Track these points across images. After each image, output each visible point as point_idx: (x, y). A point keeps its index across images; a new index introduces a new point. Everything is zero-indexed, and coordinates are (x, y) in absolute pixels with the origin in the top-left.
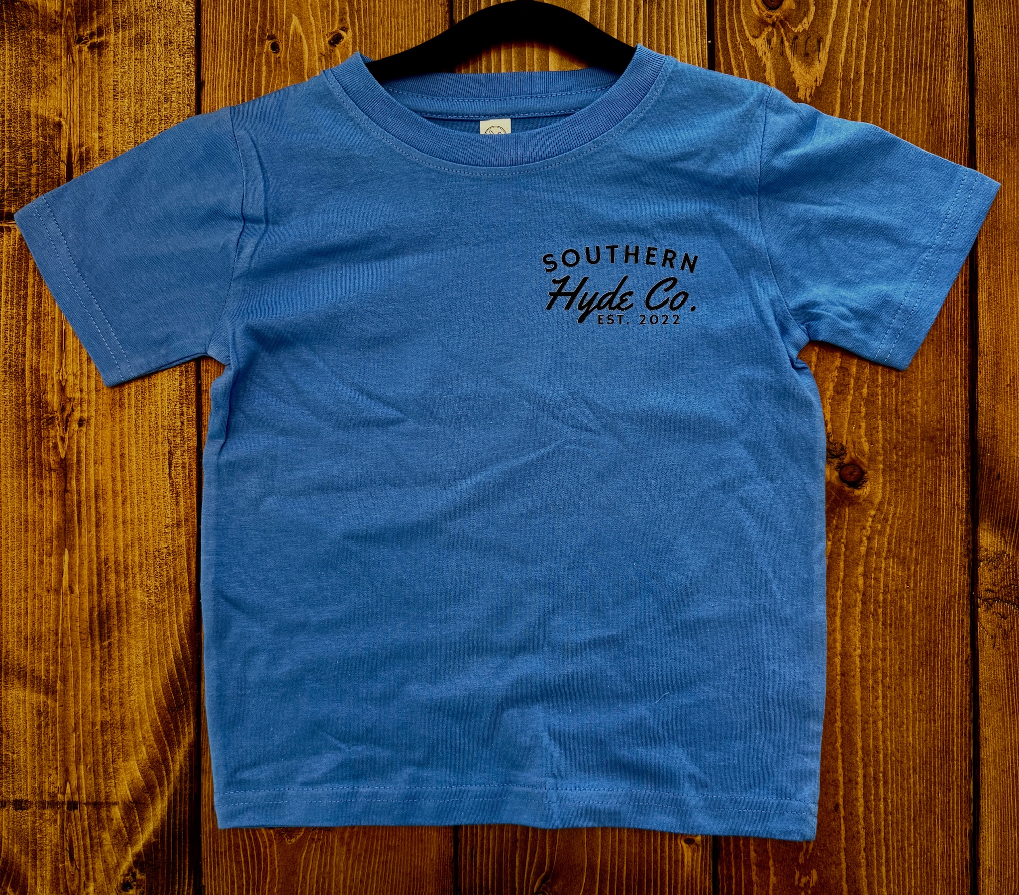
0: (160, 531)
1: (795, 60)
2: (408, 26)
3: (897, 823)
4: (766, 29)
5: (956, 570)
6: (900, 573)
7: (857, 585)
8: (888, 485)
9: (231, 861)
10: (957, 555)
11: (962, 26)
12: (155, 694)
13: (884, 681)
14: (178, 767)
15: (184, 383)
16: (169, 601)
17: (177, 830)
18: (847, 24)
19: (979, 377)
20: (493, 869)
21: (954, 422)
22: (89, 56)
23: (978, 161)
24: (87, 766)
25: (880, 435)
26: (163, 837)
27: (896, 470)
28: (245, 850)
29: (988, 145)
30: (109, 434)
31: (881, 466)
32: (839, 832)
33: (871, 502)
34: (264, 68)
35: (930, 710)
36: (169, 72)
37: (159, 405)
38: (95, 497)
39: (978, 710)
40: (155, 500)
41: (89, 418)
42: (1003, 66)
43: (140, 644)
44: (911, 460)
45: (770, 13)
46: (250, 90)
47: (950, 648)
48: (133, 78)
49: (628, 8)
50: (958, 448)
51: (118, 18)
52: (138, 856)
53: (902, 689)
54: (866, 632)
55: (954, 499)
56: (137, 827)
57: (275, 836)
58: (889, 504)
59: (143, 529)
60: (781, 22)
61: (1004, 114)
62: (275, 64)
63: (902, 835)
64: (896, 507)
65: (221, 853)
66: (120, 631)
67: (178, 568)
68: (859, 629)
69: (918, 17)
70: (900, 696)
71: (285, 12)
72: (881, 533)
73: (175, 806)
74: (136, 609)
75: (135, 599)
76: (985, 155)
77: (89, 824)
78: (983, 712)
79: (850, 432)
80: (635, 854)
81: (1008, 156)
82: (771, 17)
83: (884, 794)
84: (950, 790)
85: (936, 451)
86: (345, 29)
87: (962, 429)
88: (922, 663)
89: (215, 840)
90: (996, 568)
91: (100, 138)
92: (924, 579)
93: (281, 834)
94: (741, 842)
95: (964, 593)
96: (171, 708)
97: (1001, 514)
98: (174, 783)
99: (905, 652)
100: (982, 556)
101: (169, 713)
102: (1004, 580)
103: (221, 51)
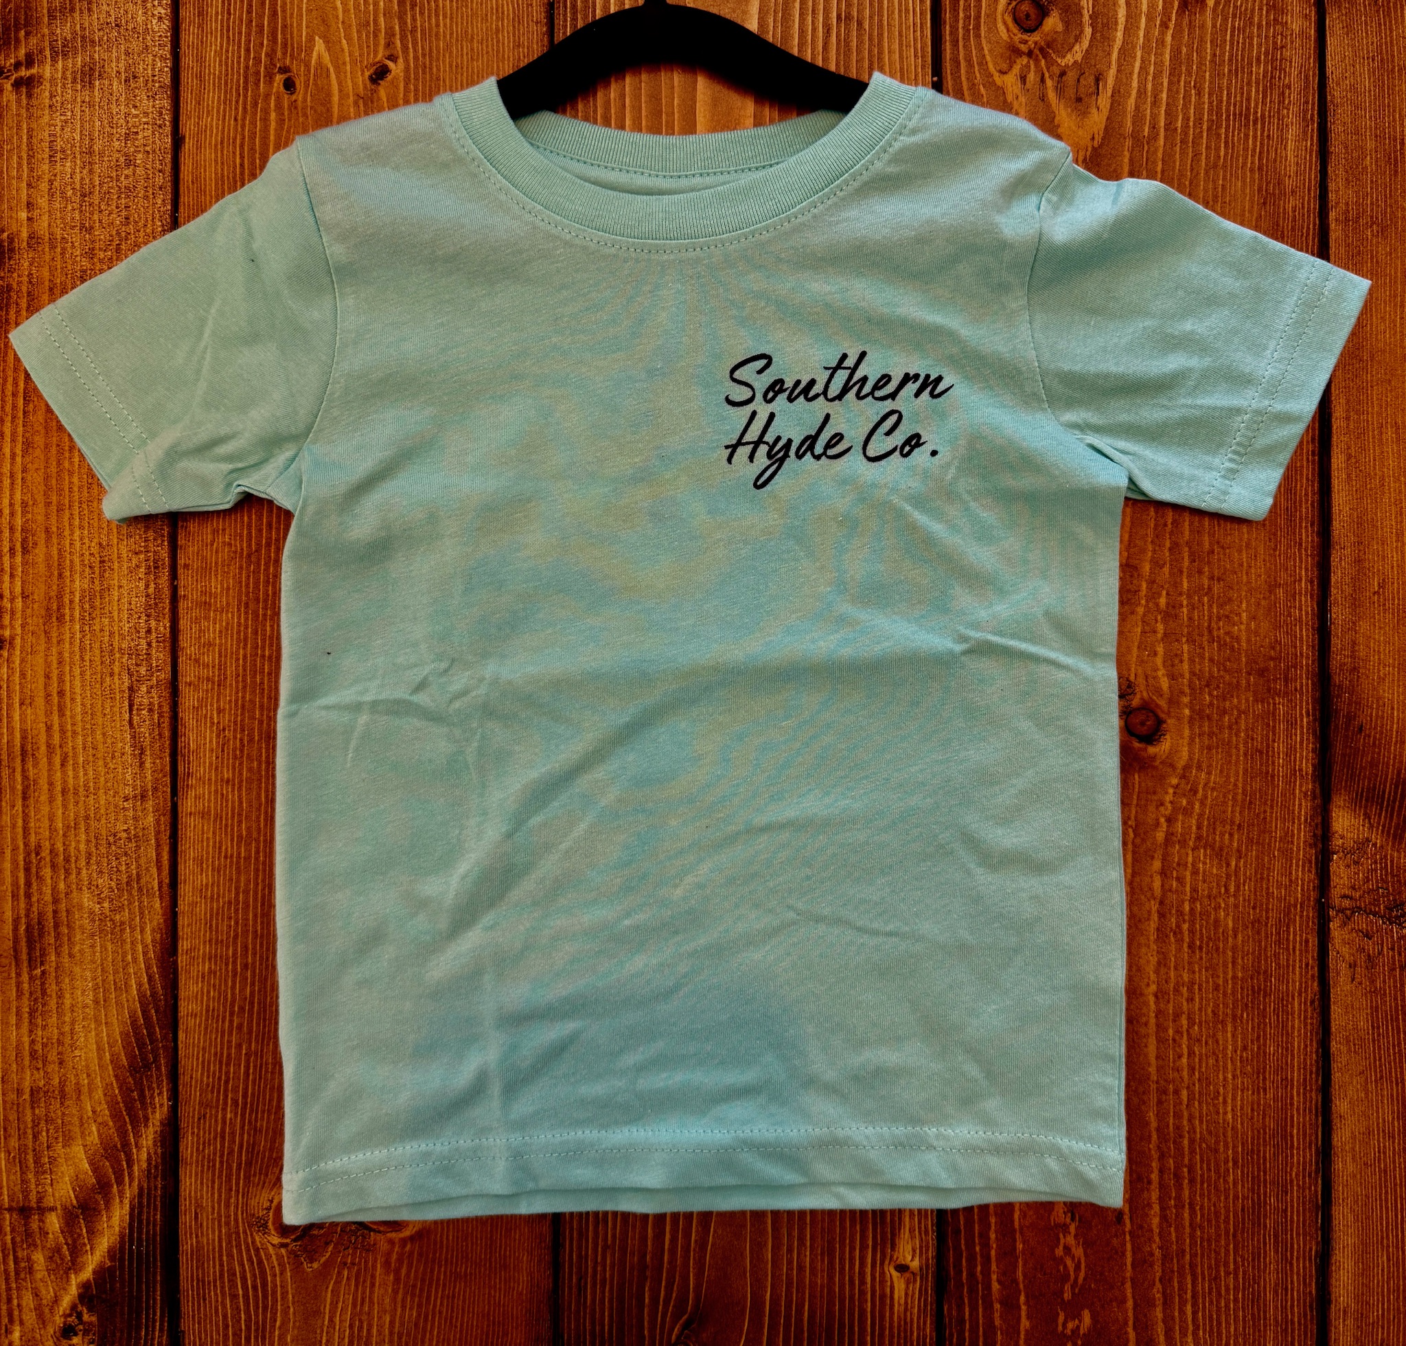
0: (116, 806)
1: (1062, 106)
2: (487, 53)
3: (1209, 1240)
4: (1018, 61)
5: (1297, 866)
6: (1215, 871)
7: (1151, 889)
8: (1197, 740)
9: (223, 1294)
10: (1299, 844)
11: (1310, 57)
12: (111, 1047)
13: (1191, 1031)
14: (144, 1156)
15: (152, 585)
16: (130, 909)
18: (1139, 54)
19: (1333, 580)
20: (611, 1308)
21: (1296, 647)
22: (13, 97)
24: (10, 1154)
25: (1186, 666)
26: (122, 1260)
27: (1209, 718)
28: (244, 1279)
29: (1347, 235)
30: (41, 661)
31: (1187, 712)
32: (1124, 1254)
33: (1172, 766)
34: (273, 115)
35: (1258, 1073)
36: (132, 121)
37: (116, 618)
38: (22, 755)
39: (1330, 1074)
40: (108, 760)
41: (12, 638)
42: (1371, 117)
43: (88, 974)
44: (1231, 702)
45: (1025, 37)
46: (252, 149)
47: (1288, 982)
48: (78, 131)
49: (814, 29)
50: (1301, 687)
51: (57, 41)
52: (85, 1286)
53: (1217, 1042)
54: (1165, 958)
55: (1295, 761)
56: (85, 1244)
57: (288, 1258)
58: (1199, 768)
59: (92, 802)
60: (1041, 49)
61: (1371, 188)
62: (290, 109)
63: (1216, 1259)
64: (1209, 773)
65: (209, 1283)
66: (58, 954)
67: (143, 861)
68: (1155, 953)
69: (1244, 43)
70: (1214, 1053)
71: (304, 34)
72: (1187, 812)
73: (140, 1213)
74: (82, 921)
75: (80, 907)
76: (1342, 250)
77: (13, 1239)
78: (1336, 1076)
79: (1141, 662)
80: (822, 1286)
81: (1377, 252)
82: (1026, 42)
83: (1190, 1198)
84: (1287, 1192)
85: (1269, 690)
86: (393, 58)
87: (1307, 658)
88: (1247, 1005)
89: (200, 1265)
90: (1356, 863)
91: (29, 219)
92: (1250, 880)
93: (298, 1256)
94: (979, 1268)
95: (1309, 900)
96: (133, 1069)
97: (1363, 784)
98: (139, 1180)
99: (1221, 988)
100: (1336, 845)
101: (131, 1075)
102: (1368, 881)
103: (209, 91)
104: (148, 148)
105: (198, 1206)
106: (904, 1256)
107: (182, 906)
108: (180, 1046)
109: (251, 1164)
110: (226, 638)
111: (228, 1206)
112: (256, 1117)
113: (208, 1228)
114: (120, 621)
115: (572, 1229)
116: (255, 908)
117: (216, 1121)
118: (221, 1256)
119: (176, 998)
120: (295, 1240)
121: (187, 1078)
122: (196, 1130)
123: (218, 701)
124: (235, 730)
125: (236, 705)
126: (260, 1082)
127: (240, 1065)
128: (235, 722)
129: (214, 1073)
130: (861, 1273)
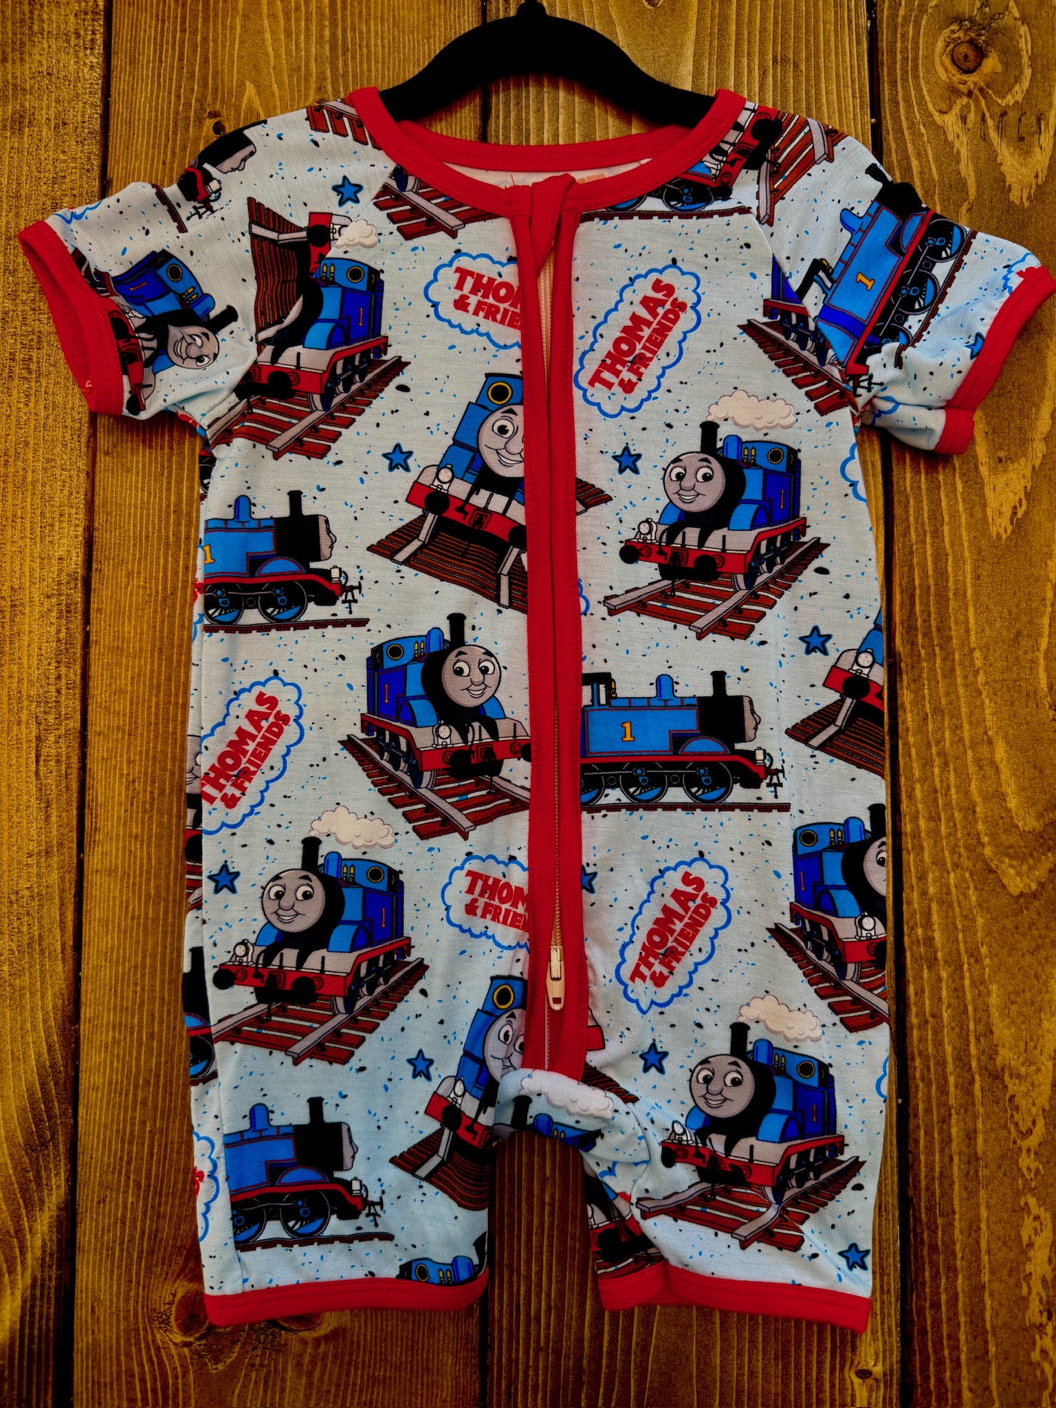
0: (19, 863)
1: (1004, 146)
4: (957, 101)
9: (120, 1397)
12: (6, 1122)
14: (38, 1243)
15: (64, 630)
16: (30, 973)
17: (35, 1346)
26: (11, 1358)
28: (143, 1380)
36: (60, 166)
37: (25, 664)
40: (13, 813)
45: (964, 77)
49: (750, 71)
57: (192, 1358)
60: (981, 90)
65: (105, 1385)
67: (45, 922)
71: (235, 79)
73: (33, 1307)
82: (965, 83)
89: (96, 1365)
93: (201, 1357)
94: (948, 1374)
96: (29, 1148)
98: (33, 1270)
101: (27, 1154)
103: (138, 136)
104: (75, 192)
105: (96, 1299)
106: (866, 1361)
107: (86, 971)
108: (80, 1122)
109: (153, 1252)
110: (138, 685)
111: (127, 1300)
112: (160, 1202)
113: (105, 1323)
114: (30, 668)
115: (501, 1328)
116: (163, 972)
117: (117, 1205)
118: (118, 1355)
119: (76, 1069)
120: (199, 1339)
121: (87, 1158)
122: (95, 1215)
123: (128, 751)
124: (145, 782)
125: (147, 756)
127: (143, 1144)
128: (146, 773)
129: (116, 1150)
130: (820, 1380)
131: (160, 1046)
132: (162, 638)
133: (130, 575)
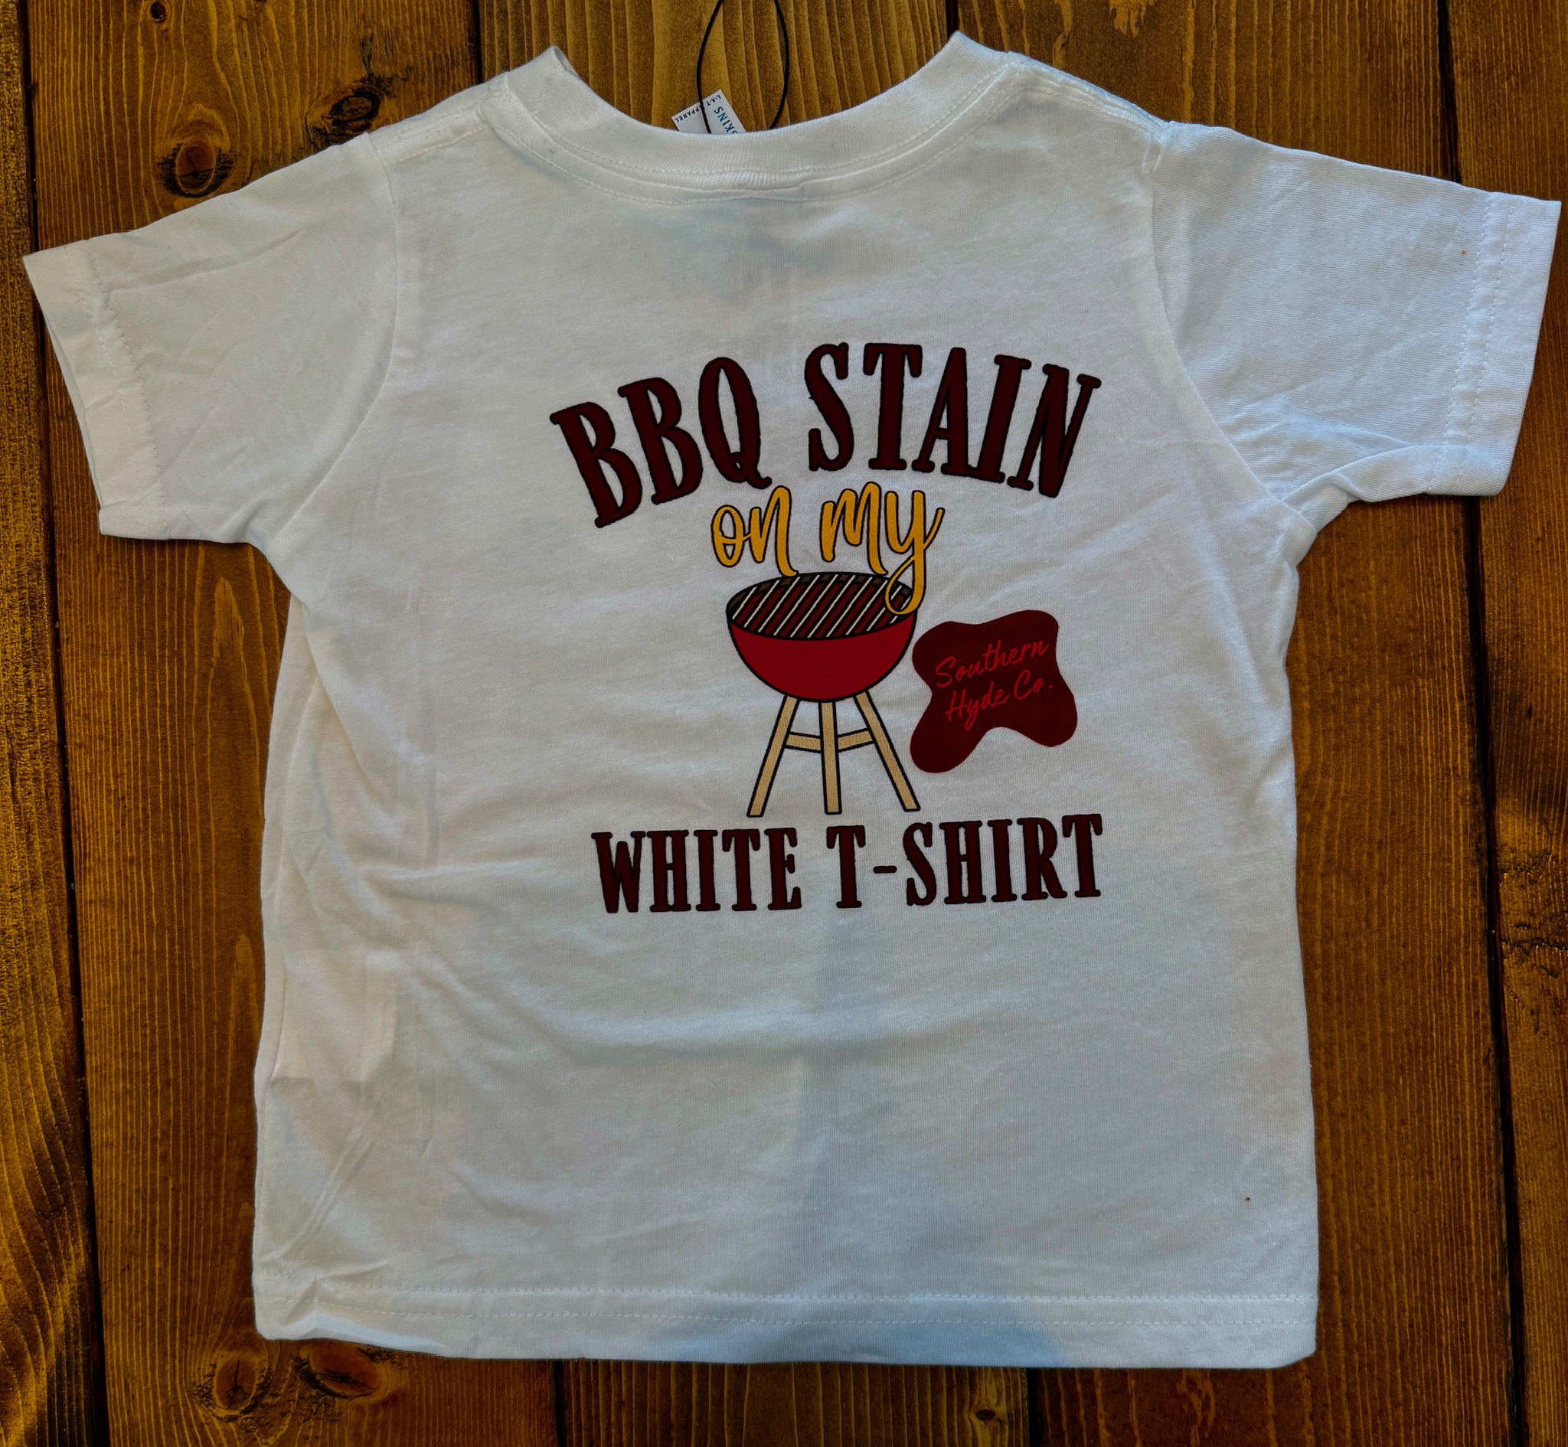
3: (1370, 1366)
5: (1458, 889)
6: (1352, 902)
8: (1321, 738)
10: (1457, 861)
12: (13, 1189)
14: (61, 1318)
15: (30, 629)
16: (26, 1021)
17: (67, 1430)
19: (1483, 527)
21: (1440, 613)
23: (1460, 121)
27: (1335, 709)
29: (1477, 92)
31: (1306, 704)
34: (141, 50)
35: (1422, 1153)
39: (1513, 1150)
44: (1362, 689)
46: (118, 93)
47: (1454, 1037)
50: (1451, 663)
53: (1368, 1117)
55: (1447, 758)
57: (238, 1433)
58: (1325, 773)
61: (1506, 31)
62: (160, 41)
63: (1380, 1388)
64: (1338, 779)
67: (37, 963)
70: (1364, 1130)
73: (60, 1387)
76: (1472, 111)
78: (1521, 1152)
81: (1518, 109)
83: (1343, 1313)
84: (1466, 1300)
85: (1409, 671)
87: (1456, 626)
88: (1402, 1067)
90: (1533, 882)
92: (1398, 910)
93: (248, 1431)
94: (1082, 1412)
95: (1476, 931)
96: (42, 1214)
97: (1537, 782)
98: (57, 1346)
99: (1369, 1047)
100: (1505, 861)
101: (40, 1221)
102: (1549, 904)
103: (63, 28)
105: (129, 1376)
106: (987, 1400)
107: (88, 1015)
108: (95, 1185)
109: (187, 1321)
111: (163, 1374)
112: (190, 1265)
113: (141, 1400)
115: (577, 1383)
116: (174, 1011)
117: (143, 1272)
118: (158, 1434)
119: (86, 1126)
120: (245, 1412)
121: (106, 1222)
122: (120, 1286)
123: (114, 764)
124: (136, 799)
125: (136, 768)
126: (192, 1223)
127: (167, 1202)
128: (136, 788)
129: (137, 1212)
130: (936, 1423)
131: (177, 1093)
132: (141, 630)
133: (99, 559)
